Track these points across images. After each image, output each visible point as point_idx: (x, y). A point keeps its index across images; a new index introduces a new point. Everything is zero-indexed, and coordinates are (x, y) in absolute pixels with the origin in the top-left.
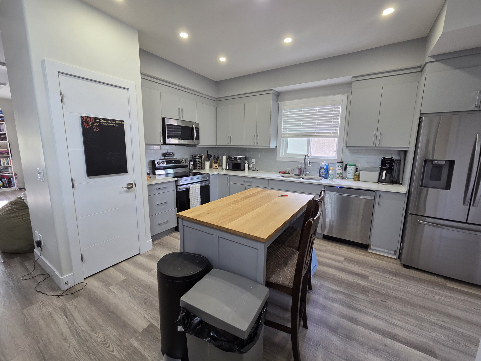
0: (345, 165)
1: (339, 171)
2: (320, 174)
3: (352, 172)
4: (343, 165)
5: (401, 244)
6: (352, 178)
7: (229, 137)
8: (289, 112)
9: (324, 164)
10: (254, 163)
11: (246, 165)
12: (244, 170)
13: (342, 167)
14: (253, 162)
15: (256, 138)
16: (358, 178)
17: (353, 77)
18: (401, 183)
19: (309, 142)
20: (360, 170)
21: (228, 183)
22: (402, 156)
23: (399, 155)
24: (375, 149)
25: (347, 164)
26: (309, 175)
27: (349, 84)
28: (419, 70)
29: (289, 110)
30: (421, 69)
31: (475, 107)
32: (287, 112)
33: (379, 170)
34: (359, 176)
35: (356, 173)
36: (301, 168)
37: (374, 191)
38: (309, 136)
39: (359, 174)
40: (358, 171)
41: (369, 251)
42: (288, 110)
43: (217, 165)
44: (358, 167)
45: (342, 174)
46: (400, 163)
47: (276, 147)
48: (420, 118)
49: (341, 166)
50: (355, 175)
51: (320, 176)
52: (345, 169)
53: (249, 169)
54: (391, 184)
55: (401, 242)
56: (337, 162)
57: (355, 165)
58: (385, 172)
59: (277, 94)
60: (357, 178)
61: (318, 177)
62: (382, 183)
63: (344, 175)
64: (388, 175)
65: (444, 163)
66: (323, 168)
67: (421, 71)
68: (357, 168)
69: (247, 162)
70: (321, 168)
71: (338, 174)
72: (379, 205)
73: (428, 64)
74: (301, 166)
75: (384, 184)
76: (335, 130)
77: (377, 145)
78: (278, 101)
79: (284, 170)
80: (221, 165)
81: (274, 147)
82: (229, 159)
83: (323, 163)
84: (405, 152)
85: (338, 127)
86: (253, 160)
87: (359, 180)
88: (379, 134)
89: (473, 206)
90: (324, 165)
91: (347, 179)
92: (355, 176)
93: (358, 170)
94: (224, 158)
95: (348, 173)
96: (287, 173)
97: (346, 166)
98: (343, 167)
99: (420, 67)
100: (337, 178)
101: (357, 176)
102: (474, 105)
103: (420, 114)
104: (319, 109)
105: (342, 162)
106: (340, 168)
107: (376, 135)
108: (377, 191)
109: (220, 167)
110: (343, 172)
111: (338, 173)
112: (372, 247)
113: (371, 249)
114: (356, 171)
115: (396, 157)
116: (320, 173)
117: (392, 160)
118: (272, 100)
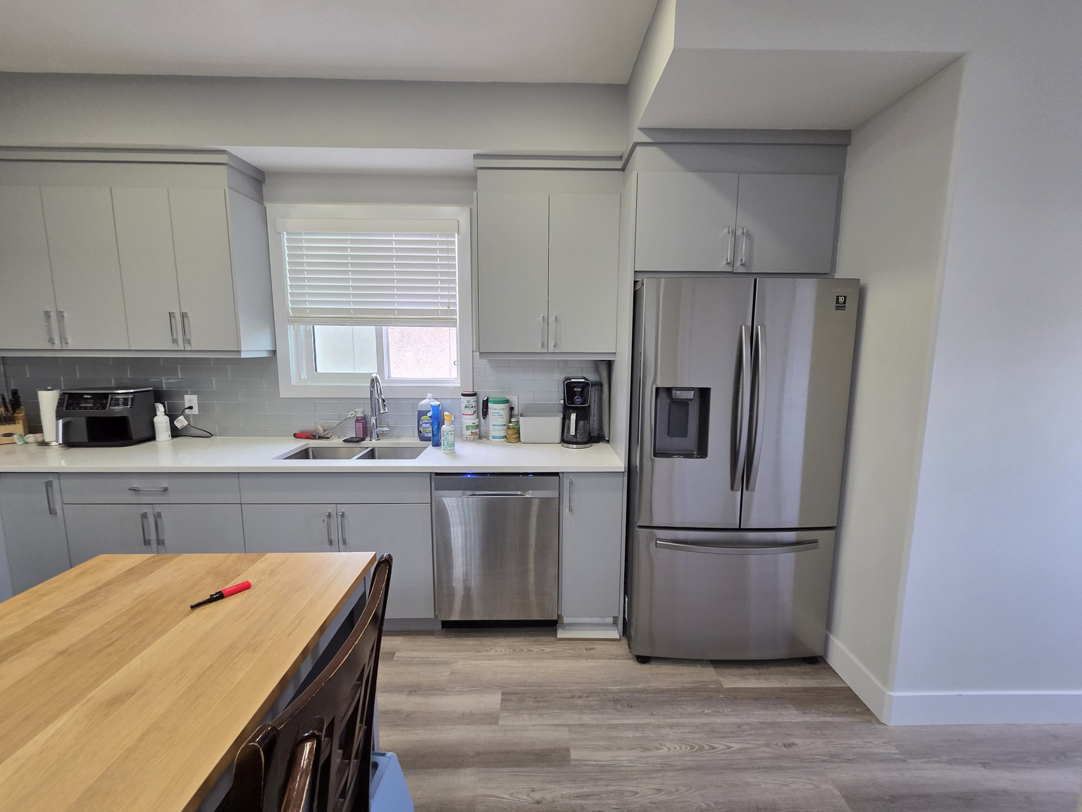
0: (483, 401)
1: (470, 420)
2: (420, 432)
3: (500, 420)
4: (477, 401)
5: (625, 598)
6: (503, 437)
7: (53, 315)
8: (308, 241)
9: (428, 402)
10: (195, 411)
11: (161, 420)
12: (152, 437)
13: (477, 407)
14: (191, 408)
15: (179, 321)
16: (517, 436)
17: (477, 156)
18: (607, 439)
19: (379, 337)
20: (520, 412)
21: (58, 507)
22: (605, 374)
23: (597, 371)
24: (548, 358)
25: (488, 399)
26: (391, 437)
27: (470, 179)
28: (619, 165)
29: (306, 234)
30: (623, 163)
31: (728, 264)
32: (300, 241)
33: (561, 409)
34: (519, 429)
35: (510, 422)
36: (364, 418)
37: (557, 474)
38: (381, 319)
39: (518, 422)
40: (515, 416)
41: (561, 634)
42: (301, 234)
43: (18, 428)
44: (515, 405)
45: (478, 427)
46: (601, 391)
47: (274, 352)
48: (635, 282)
49: (474, 404)
50: (509, 428)
51: (423, 439)
52: (485, 414)
53: (175, 433)
54: (589, 445)
55: (625, 593)
56: (463, 395)
57: (507, 401)
58: (573, 416)
59: (255, 176)
60: (514, 435)
61: (416, 441)
62: (571, 446)
63: (483, 428)
64: (581, 423)
65: (690, 395)
66: (425, 413)
67: (623, 169)
68: (512, 409)
69: (160, 408)
70: (421, 414)
71: (468, 428)
72: (571, 510)
73: (638, 149)
74: (363, 412)
75: (575, 446)
76: (449, 304)
77: (551, 349)
78: (260, 198)
79: (308, 426)
80: (34, 426)
81: (265, 355)
82: (68, 404)
83: (427, 400)
84: (610, 364)
85: (454, 296)
86: (190, 400)
87: (520, 441)
88: (552, 319)
89: (747, 489)
90: (426, 405)
91: (490, 438)
92: (510, 432)
93: (516, 412)
94: (48, 401)
95: (491, 424)
96: (320, 438)
97: (486, 403)
98: (478, 409)
99: (620, 158)
100: (467, 440)
101: (515, 431)
102: (725, 261)
103: (635, 272)
104: (397, 242)
105: (474, 395)
106: (470, 411)
107: (546, 320)
108: (563, 473)
109: (31, 438)
110: (479, 421)
111: (467, 426)
112: (566, 620)
113: (564, 626)
114: (511, 416)
115: (592, 377)
116: (421, 429)
117: (585, 385)
118: (227, 190)
